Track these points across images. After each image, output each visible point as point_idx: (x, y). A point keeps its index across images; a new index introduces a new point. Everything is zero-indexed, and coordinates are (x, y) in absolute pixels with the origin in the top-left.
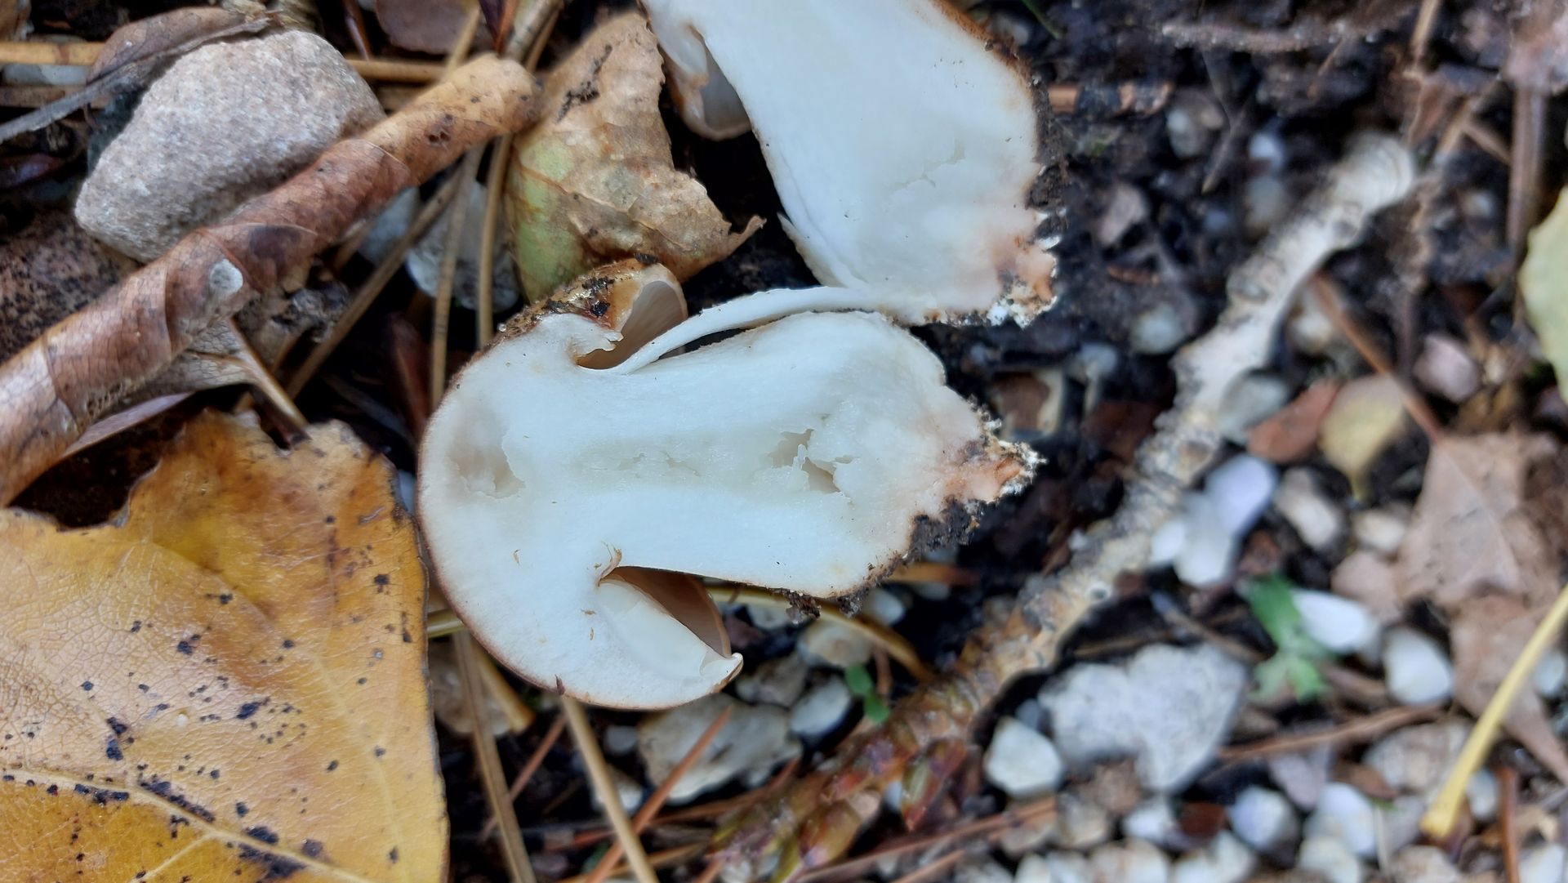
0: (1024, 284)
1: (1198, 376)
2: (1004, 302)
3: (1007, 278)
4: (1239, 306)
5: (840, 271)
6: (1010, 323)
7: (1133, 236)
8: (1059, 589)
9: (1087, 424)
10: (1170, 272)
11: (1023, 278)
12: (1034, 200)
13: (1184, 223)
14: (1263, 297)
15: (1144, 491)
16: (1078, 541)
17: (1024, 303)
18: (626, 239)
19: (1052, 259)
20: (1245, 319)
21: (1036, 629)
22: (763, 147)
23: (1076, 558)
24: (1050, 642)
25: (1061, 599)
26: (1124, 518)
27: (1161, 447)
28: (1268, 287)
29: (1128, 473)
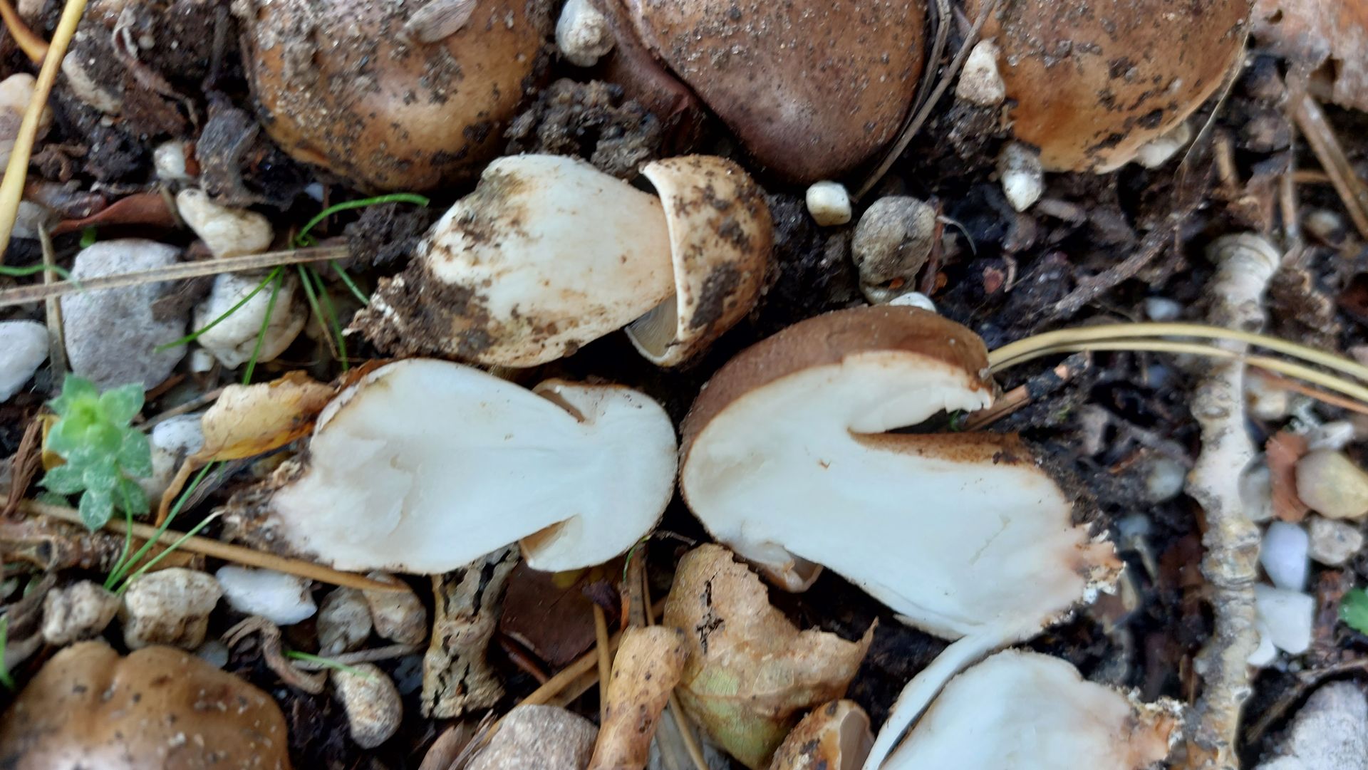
0: (1098, 567)
1: (1213, 494)
2: (1089, 585)
3: (1083, 571)
4: (1211, 428)
5: (960, 628)
6: (1102, 594)
7: (1110, 434)
8: (1211, 710)
9: (1156, 583)
10: (1147, 437)
11: (1094, 564)
12: (1075, 521)
13: (1135, 395)
14: (1225, 413)
15: (1227, 600)
16: (1201, 667)
17: (1105, 579)
18: (802, 700)
19: (1111, 544)
20: (1222, 433)
21: (1214, 752)
22: (862, 586)
23: (1207, 679)
24: (1229, 753)
25: (1218, 718)
26: (1225, 629)
27: (1219, 563)
28: (1225, 404)
29: (1206, 594)
